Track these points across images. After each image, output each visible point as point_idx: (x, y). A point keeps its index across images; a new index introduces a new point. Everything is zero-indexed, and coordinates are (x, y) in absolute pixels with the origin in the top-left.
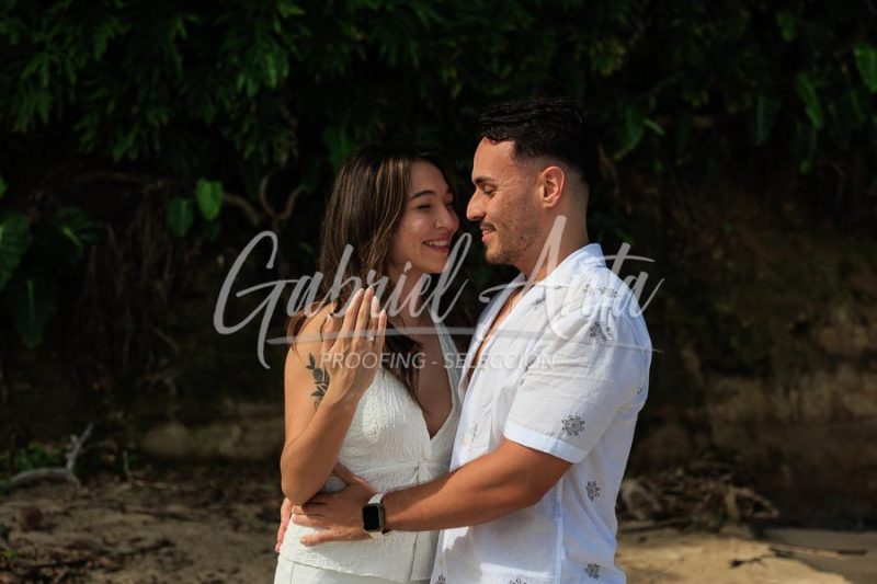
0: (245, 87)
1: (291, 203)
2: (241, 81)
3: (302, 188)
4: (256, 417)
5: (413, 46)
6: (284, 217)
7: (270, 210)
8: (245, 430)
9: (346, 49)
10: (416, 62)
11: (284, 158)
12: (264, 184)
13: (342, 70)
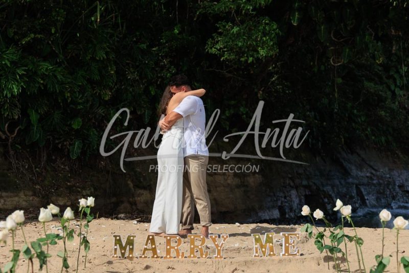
0: (6, 95)
1: (16, 132)
2: (5, 92)
3: (20, 127)
4: (7, 197)
5: (57, 86)
6: (13, 136)
7: (8, 134)
8: (5, 201)
9: (37, 85)
10: (58, 91)
11: (16, 117)
12: (7, 125)
13: (36, 91)
